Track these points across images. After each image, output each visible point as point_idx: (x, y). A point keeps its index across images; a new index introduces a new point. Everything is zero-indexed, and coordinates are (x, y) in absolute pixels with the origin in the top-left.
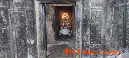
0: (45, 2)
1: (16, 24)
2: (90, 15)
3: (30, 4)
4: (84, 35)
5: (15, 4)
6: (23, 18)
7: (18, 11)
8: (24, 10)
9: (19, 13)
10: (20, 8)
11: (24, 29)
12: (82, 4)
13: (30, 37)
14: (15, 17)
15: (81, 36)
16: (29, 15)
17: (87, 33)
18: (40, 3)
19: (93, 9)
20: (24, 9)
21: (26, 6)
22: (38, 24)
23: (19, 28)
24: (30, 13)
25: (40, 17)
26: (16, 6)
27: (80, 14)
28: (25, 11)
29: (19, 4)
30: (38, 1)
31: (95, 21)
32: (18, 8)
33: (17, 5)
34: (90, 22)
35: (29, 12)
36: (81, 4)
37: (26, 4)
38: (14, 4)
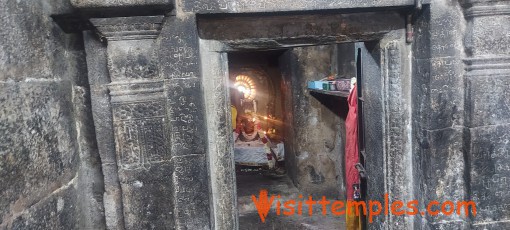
0: (246, 44)
1: (126, 161)
2: (461, 91)
3: (188, 61)
4: (438, 183)
5: (120, 64)
6: (162, 128)
7: (134, 98)
8: (162, 91)
9: (139, 107)
10: (146, 80)
11: (163, 182)
12: (410, 47)
13: (192, 214)
14: (122, 126)
15: (410, 185)
16: (186, 112)
17: (449, 173)
18: (222, 52)
19: (477, 66)
20: (160, 84)
21: (168, 70)
22: (214, 149)
23: (139, 179)
24: (188, 101)
25: (224, 111)
26: (123, 71)
27: (403, 87)
28: (165, 94)
29: (142, 61)
30: (213, 42)
31: (488, 116)
32: (135, 81)
33: (130, 68)
34: (461, 121)
35: (183, 99)
36: (408, 42)
37: (169, 60)
38: (116, 63)
